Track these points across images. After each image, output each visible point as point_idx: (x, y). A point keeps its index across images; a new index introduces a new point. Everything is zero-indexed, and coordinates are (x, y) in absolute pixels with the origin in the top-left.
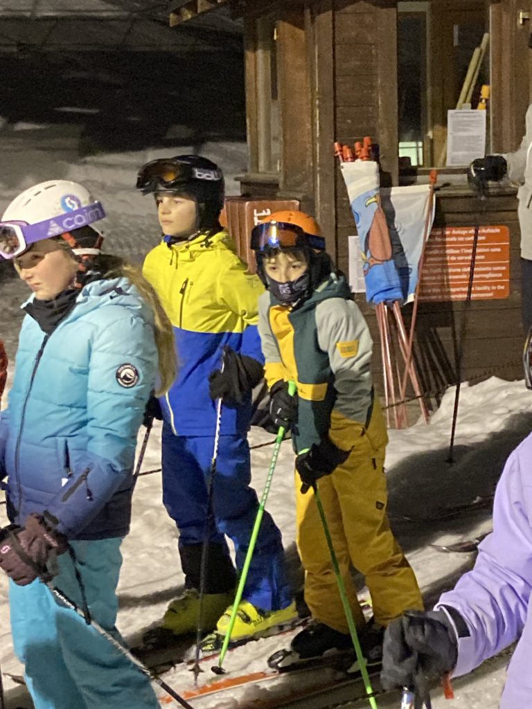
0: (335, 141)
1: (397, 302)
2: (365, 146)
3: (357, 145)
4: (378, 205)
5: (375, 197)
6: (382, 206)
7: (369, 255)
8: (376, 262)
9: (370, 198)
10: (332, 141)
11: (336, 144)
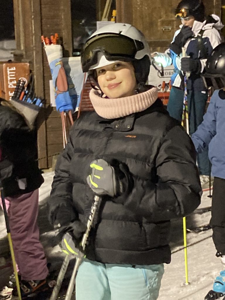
0: (42, 35)
1: (70, 111)
2: (56, 38)
3: (52, 37)
4: (61, 65)
5: (60, 62)
6: (63, 66)
7: (57, 89)
8: (60, 92)
9: (57, 62)
10: (40, 35)
11: (42, 37)
